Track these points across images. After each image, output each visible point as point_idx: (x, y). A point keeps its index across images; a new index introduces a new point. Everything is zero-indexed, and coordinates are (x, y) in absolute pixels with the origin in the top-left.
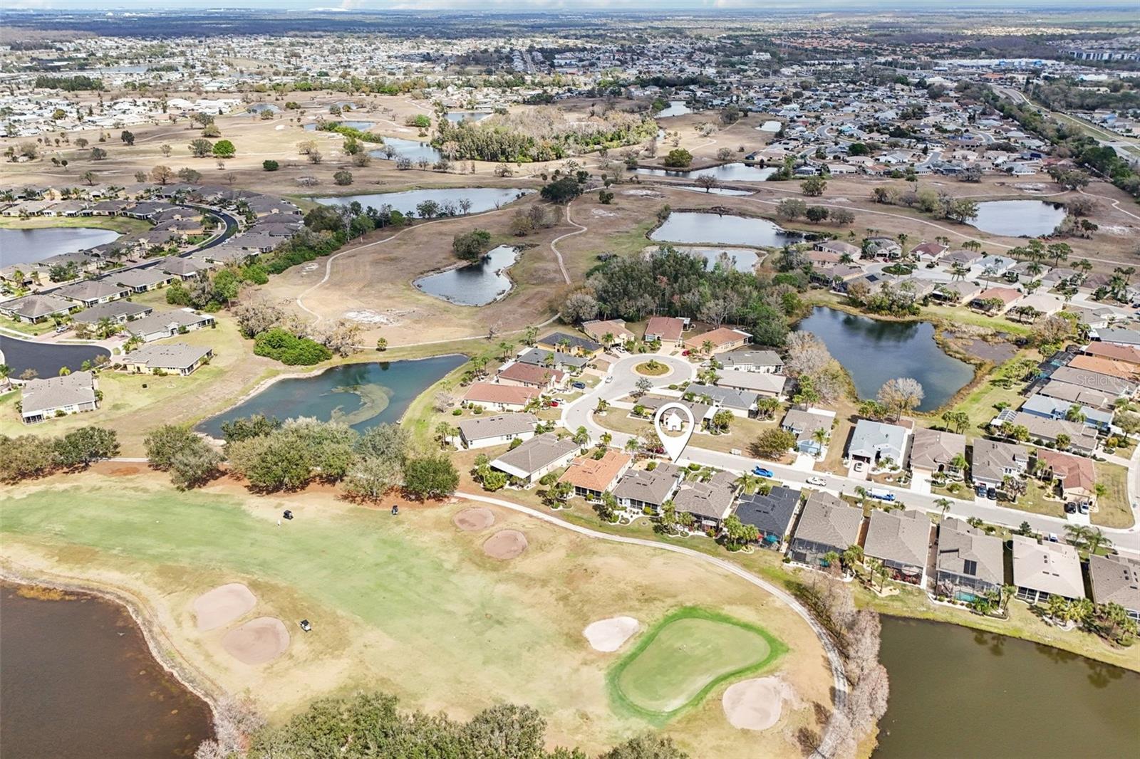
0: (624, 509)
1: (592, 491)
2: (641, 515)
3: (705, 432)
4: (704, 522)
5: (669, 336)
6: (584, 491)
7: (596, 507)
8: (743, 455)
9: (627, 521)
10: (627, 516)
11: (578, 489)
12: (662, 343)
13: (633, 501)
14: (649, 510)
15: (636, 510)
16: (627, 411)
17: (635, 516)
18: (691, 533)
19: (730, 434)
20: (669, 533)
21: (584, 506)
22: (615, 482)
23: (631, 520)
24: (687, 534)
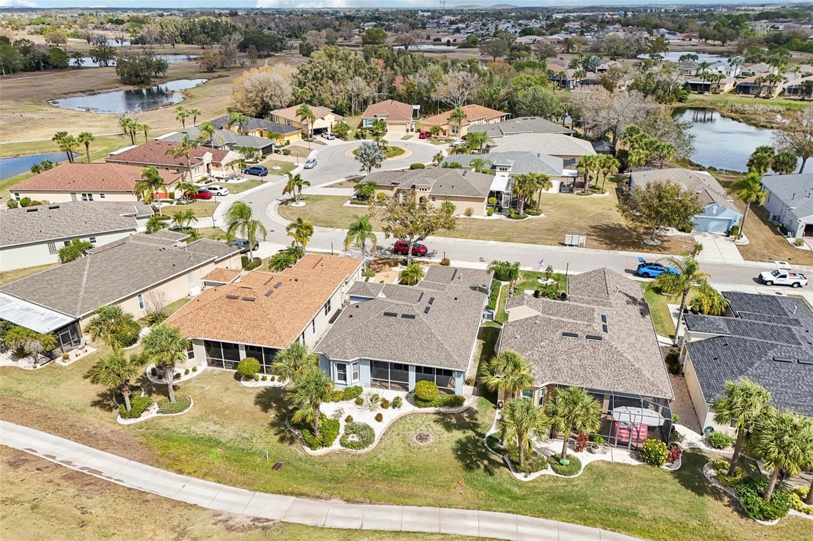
0: (353, 394)
1: (253, 351)
2: (408, 407)
3: (495, 216)
4: (622, 415)
5: (399, 119)
6: (231, 350)
7: (267, 399)
8: (588, 246)
9: (365, 434)
10: (363, 417)
11: (210, 346)
12: (388, 127)
13: (379, 370)
14: (430, 389)
15: (390, 394)
16: (344, 198)
17: (390, 415)
18: (585, 458)
19: (542, 215)
20: (516, 466)
21: (229, 399)
22: (323, 321)
23: (379, 429)
24: (576, 463)
